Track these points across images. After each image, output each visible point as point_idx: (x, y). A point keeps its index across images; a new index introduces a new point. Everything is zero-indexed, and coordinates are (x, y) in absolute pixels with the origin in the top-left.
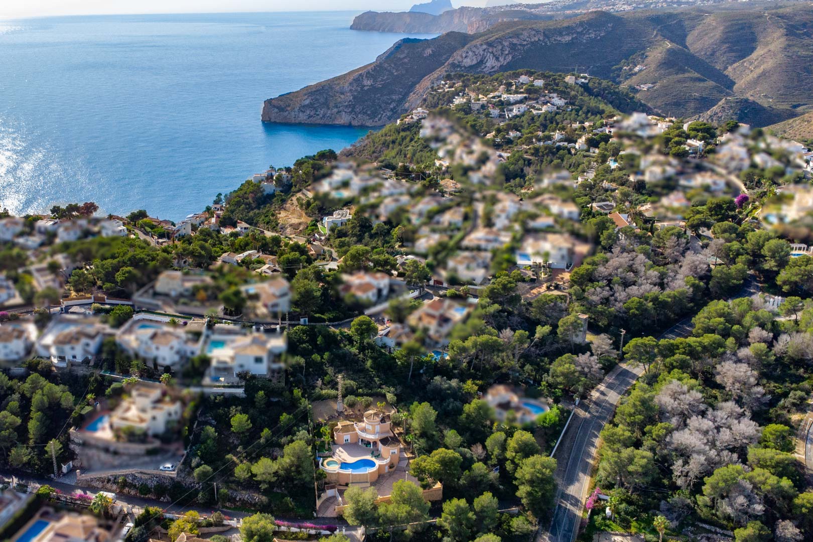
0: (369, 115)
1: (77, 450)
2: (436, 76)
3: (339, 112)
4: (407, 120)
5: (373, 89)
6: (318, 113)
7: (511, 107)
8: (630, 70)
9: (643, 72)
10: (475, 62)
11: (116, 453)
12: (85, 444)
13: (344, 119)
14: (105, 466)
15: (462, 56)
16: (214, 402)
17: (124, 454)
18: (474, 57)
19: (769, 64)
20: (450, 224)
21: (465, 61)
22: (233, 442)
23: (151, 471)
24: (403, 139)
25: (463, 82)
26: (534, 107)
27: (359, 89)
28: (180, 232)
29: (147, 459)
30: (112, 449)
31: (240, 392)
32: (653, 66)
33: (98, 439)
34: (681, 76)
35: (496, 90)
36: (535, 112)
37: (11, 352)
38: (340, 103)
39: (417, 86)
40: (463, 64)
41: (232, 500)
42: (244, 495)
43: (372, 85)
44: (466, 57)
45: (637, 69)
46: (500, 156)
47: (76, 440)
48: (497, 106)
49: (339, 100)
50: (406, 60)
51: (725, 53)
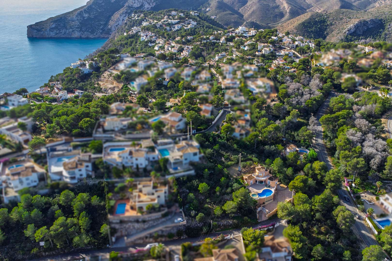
0: (90, 32)
1: (117, 226)
2: (121, 12)
3: (73, 31)
4: (130, 33)
5: (89, 19)
6: (61, 32)
7: (174, 26)
8: (205, 10)
9: (211, 11)
10: (139, 6)
11: (144, 221)
12: (122, 222)
13: (77, 34)
14: (139, 231)
15: (133, 3)
16: (183, 181)
17: (149, 221)
18: (138, 3)
19: (254, 8)
20: (206, 78)
21: (134, 5)
22: (201, 198)
23: (170, 225)
24: (132, 42)
25: (144, 14)
26: (184, 26)
27: (82, 19)
28: (62, 98)
29: (163, 219)
30: (140, 220)
31: (192, 172)
32: (214, 9)
33: (129, 217)
34: (225, 13)
35: (163, 18)
36: (185, 28)
37: (32, 181)
38: (73, 26)
39: (112, 17)
40: (134, 6)
41: (219, 226)
42: (224, 222)
43: (88, 17)
44: (134, 3)
45: (208, 9)
46: (188, 48)
47: (114, 221)
48: (168, 25)
49: (72, 24)
50: (103, 4)
51: (237, 3)
